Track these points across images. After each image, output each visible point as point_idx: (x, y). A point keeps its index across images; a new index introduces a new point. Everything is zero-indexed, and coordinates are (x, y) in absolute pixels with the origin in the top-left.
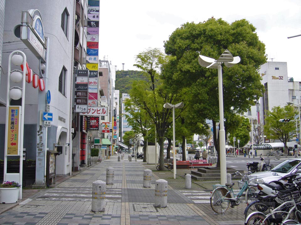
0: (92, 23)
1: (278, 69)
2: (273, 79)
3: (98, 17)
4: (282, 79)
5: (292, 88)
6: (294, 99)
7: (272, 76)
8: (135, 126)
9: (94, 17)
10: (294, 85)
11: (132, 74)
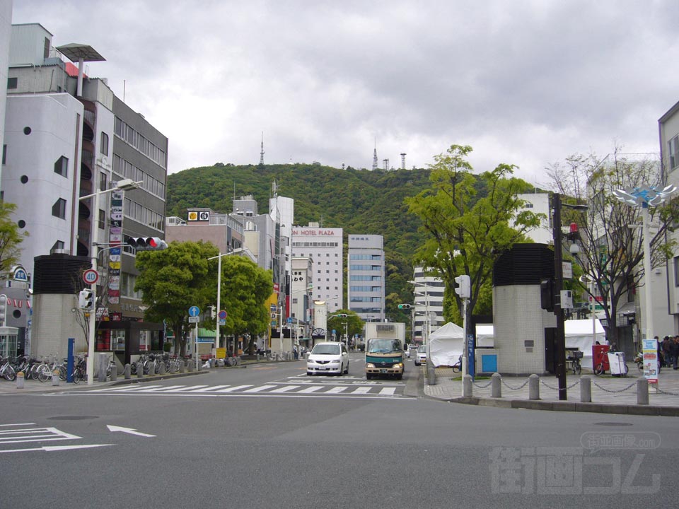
0: (115, 223)
9: (117, 216)
11: (419, 178)
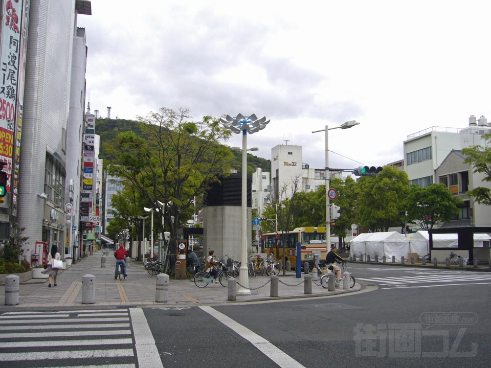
0: (88, 147)
1: (291, 153)
2: (285, 165)
3: (93, 142)
4: (295, 165)
5: (305, 176)
6: (308, 188)
7: (284, 162)
8: (122, 222)
9: (90, 142)
10: (308, 172)
11: (122, 126)
